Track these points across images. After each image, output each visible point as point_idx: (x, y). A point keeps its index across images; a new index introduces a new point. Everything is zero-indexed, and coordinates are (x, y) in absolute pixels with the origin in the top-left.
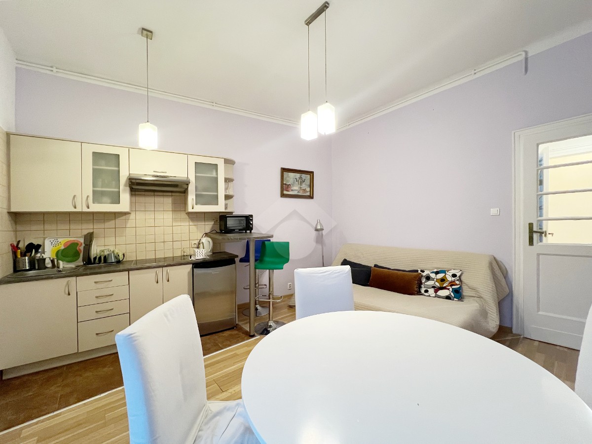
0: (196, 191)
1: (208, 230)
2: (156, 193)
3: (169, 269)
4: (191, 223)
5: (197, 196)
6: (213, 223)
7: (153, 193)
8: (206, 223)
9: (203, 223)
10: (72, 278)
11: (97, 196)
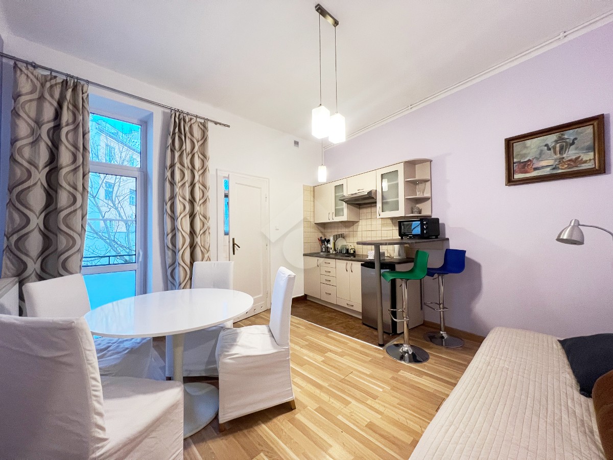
0: (382, 199)
3: (353, 262)
5: (383, 203)
7: (370, 205)
10: (319, 258)
11: (338, 212)
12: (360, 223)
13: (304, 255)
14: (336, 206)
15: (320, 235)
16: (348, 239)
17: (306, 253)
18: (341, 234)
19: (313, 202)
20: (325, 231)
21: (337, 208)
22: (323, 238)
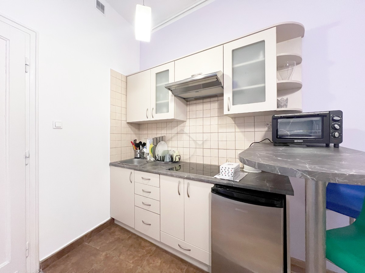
0: (233, 88)
1: (259, 138)
2: (205, 100)
4: (237, 130)
5: (234, 93)
6: (266, 129)
7: (201, 101)
8: (256, 130)
9: (252, 130)
10: (133, 171)
11: (159, 108)
12: (187, 123)
13: (112, 164)
14: (157, 99)
15: (134, 137)
16: (170, 143)
17: (114, 161)
18: (162, 137)
19: (125, 96)
20: (140, 133)
21: (158, 102)
22: (138, 142)
